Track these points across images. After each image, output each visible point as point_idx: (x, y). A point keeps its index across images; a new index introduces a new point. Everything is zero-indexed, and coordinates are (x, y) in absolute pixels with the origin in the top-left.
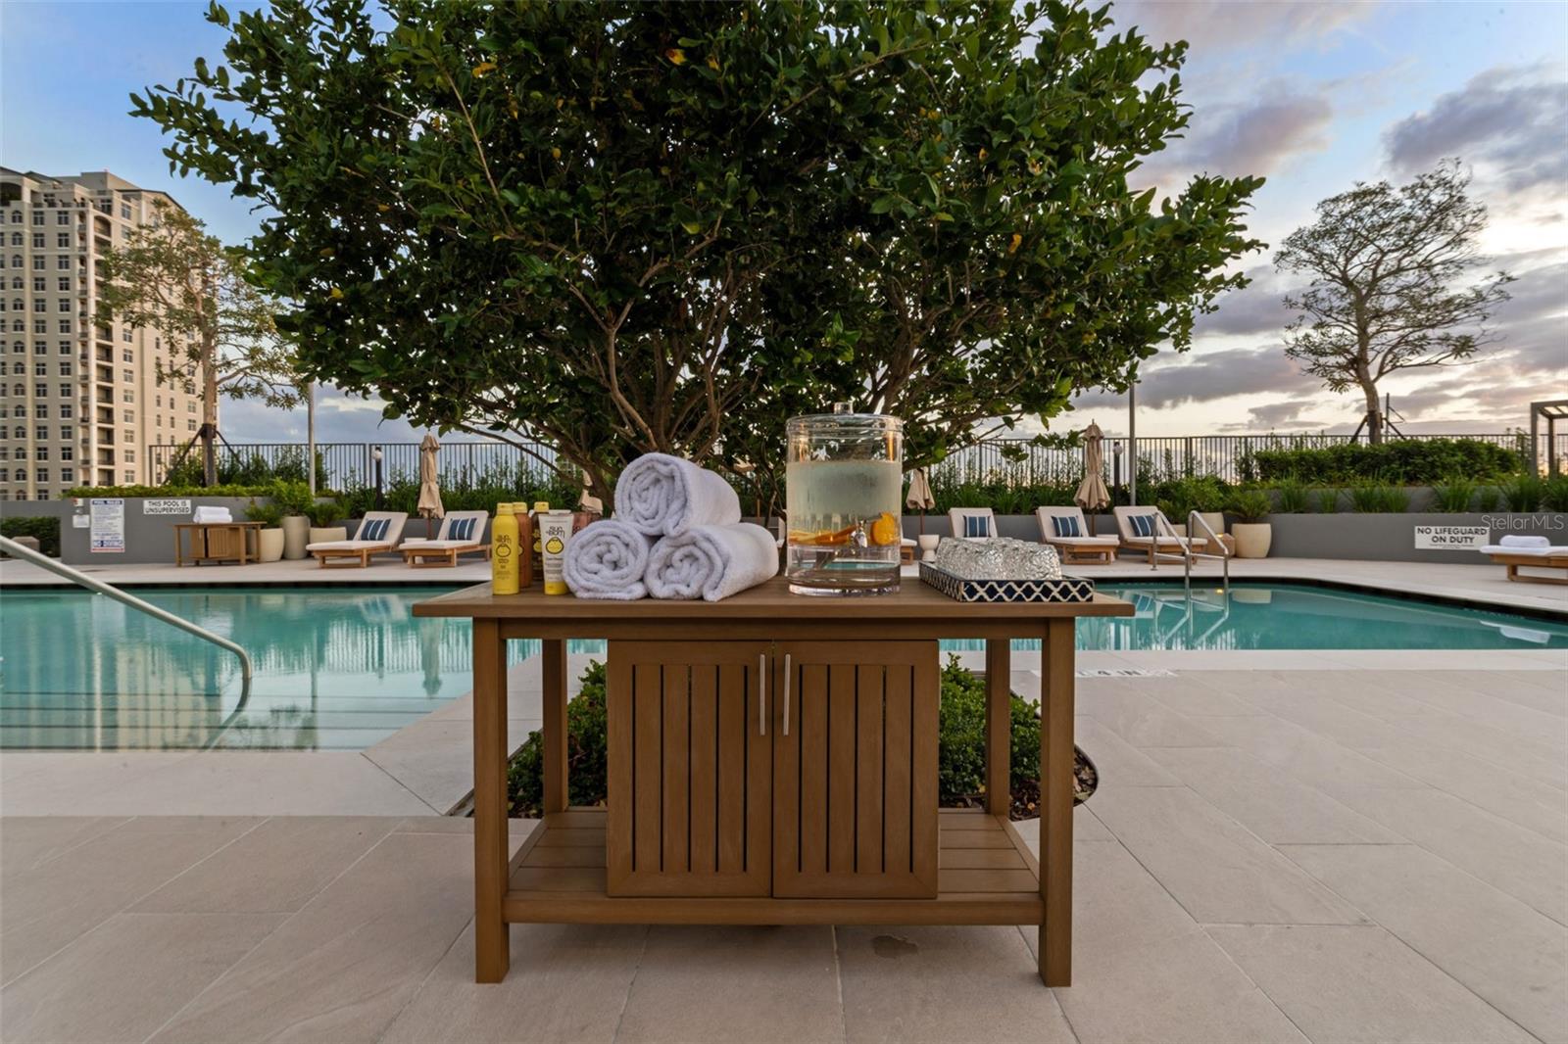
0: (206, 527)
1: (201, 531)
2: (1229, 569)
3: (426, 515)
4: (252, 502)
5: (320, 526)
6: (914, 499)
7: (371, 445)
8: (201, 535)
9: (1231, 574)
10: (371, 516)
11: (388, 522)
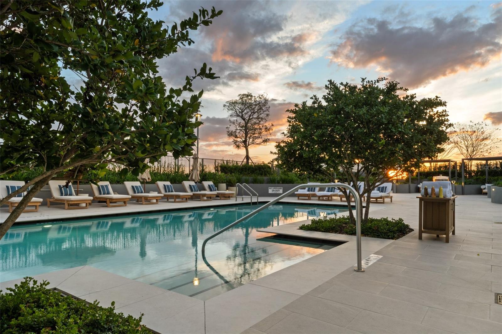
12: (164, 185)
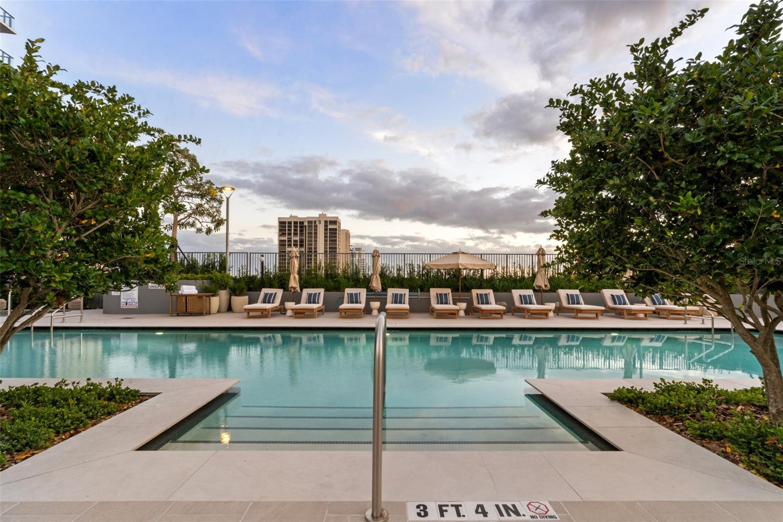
0: (186, 296)
1: (184, 298)
2: (714, 323)
3: (293, 290)
4: (203, 283)
5: (237, 296)
6: (539, 284)
7: (250, 253)
8: (184, 301)
9: (716, 326)
10: (265, 291)
11: (276, 294)
12: (567, 295)
